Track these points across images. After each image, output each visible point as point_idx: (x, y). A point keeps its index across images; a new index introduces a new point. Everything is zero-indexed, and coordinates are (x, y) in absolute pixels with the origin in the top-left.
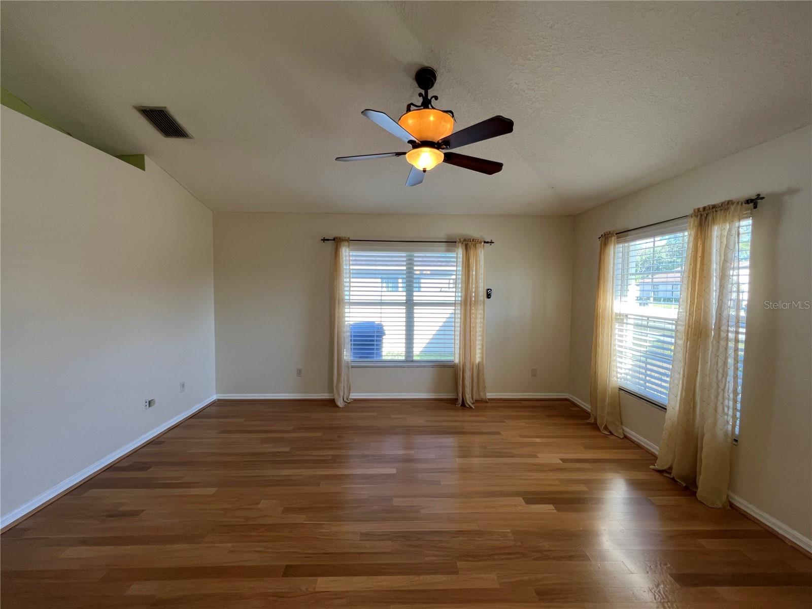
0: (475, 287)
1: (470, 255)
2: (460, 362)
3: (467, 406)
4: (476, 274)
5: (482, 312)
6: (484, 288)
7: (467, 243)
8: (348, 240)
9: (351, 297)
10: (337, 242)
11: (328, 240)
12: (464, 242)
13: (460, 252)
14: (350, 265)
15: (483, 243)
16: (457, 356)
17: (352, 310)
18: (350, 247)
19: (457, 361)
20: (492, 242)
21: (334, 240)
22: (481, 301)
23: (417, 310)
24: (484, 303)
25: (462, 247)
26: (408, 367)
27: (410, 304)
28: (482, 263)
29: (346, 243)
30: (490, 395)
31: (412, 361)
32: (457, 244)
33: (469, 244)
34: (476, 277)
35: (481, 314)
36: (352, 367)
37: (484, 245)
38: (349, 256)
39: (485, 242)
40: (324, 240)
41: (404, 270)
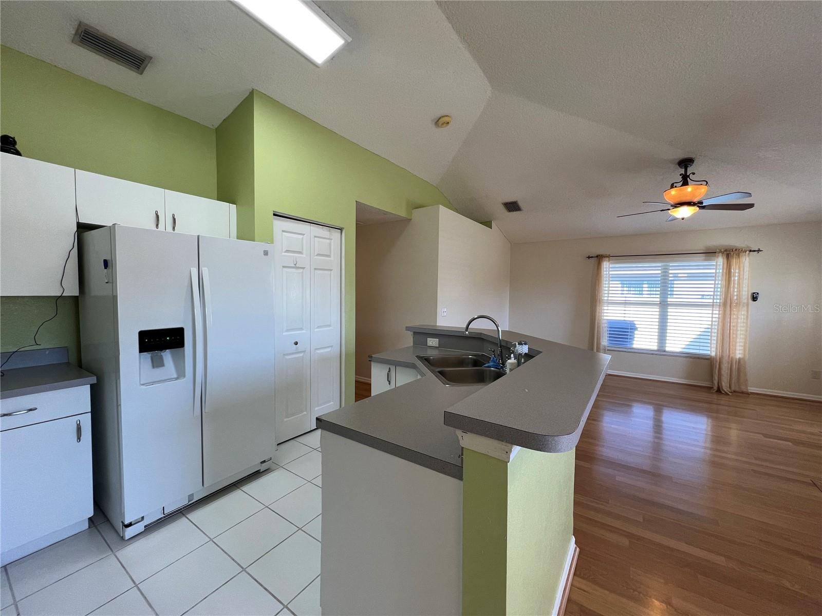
0: (737, 292)
1: (732, 263)
2: (716, 355)
3: (723, 392)
4: (739, 279)
5: (746, 313)
6: (748, 291)
7: (728, 253)
8: (608, 257)
9: (610, 298)
10: (600, 258)
11: (592, 257)
12: (725, 252)
13: (720, 261)
14: (609, 271)
15: (748, 252)
16: (714, 349)
17: (609, 308)
18: (610, 261)
19: (713, 354)
20: (759, 251)
21: (597, 257)
22: (744, 303)
23: (670, 310)
24: (748, 305)
25: (722, 256)
26: (661, 355)
27: (664, 305)
28: (747, 269)
29: (607, 259)
30: (752, 389)
31: (665, 351)
32: (717, 254)
33: (730, 253)
34: (739, 283)
35: (744, 315)
36: (608, 350)
37: (749, 254)
38: (609, 267)
39: (750, 251)
40: (589, 257)
41: (659, 274)
